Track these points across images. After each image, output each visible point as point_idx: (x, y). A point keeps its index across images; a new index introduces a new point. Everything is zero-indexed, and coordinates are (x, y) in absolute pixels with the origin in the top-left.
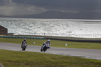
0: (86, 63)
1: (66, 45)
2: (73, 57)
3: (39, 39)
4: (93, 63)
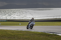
0: (32, 34)
1: (20, 24)
2: (24, 31)
3: (4, 21)
4: (36, 34)
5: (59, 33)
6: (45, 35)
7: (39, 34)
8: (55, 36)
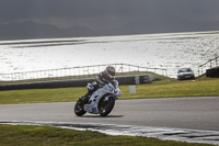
5: (108, 128)
6: (58, 136)
7: (38, 133)
8: (95, 140)
